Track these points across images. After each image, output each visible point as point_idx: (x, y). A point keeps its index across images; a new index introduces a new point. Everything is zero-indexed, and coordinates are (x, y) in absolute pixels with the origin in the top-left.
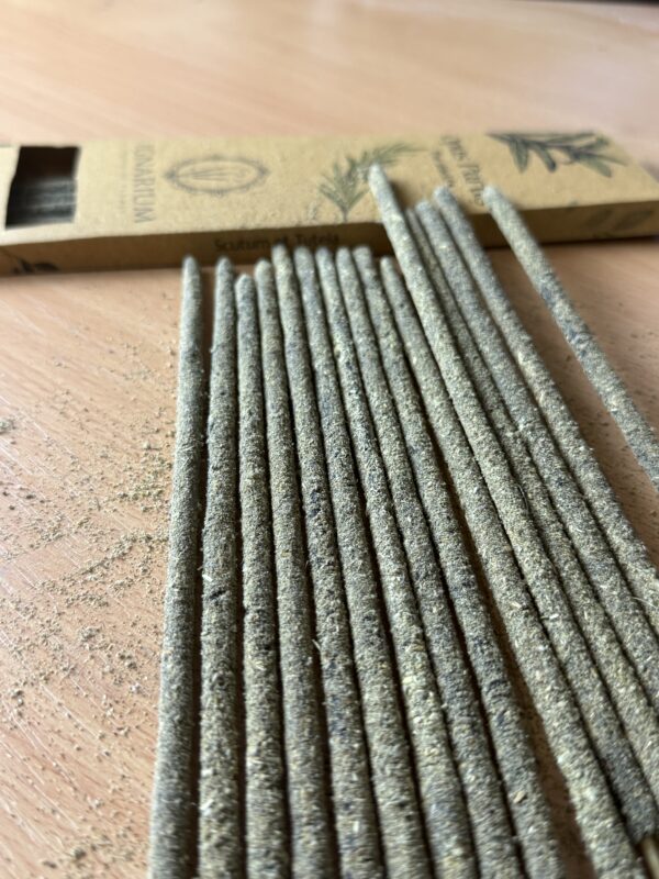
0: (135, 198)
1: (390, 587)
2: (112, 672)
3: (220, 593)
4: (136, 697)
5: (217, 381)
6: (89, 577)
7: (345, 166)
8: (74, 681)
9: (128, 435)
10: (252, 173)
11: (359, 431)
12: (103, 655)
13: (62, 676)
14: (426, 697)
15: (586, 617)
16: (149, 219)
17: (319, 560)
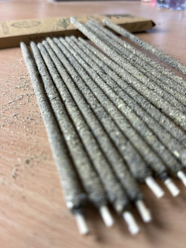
0: (3, 30)
1: (107, 90)
2: (25, 121)
3: (55, 98)
4: (35, 125)
5: (38, 61)
6: (11, 104)
7: (62, 21)
8: (13, 125)
9: (14, 77)
10: (36, 23)
11: (85, 66)
12: (21, 118)
13: (9, 124)
14: (126, 107)
15: (164, 87)
16: (8, 34)
17: (84, 88)
